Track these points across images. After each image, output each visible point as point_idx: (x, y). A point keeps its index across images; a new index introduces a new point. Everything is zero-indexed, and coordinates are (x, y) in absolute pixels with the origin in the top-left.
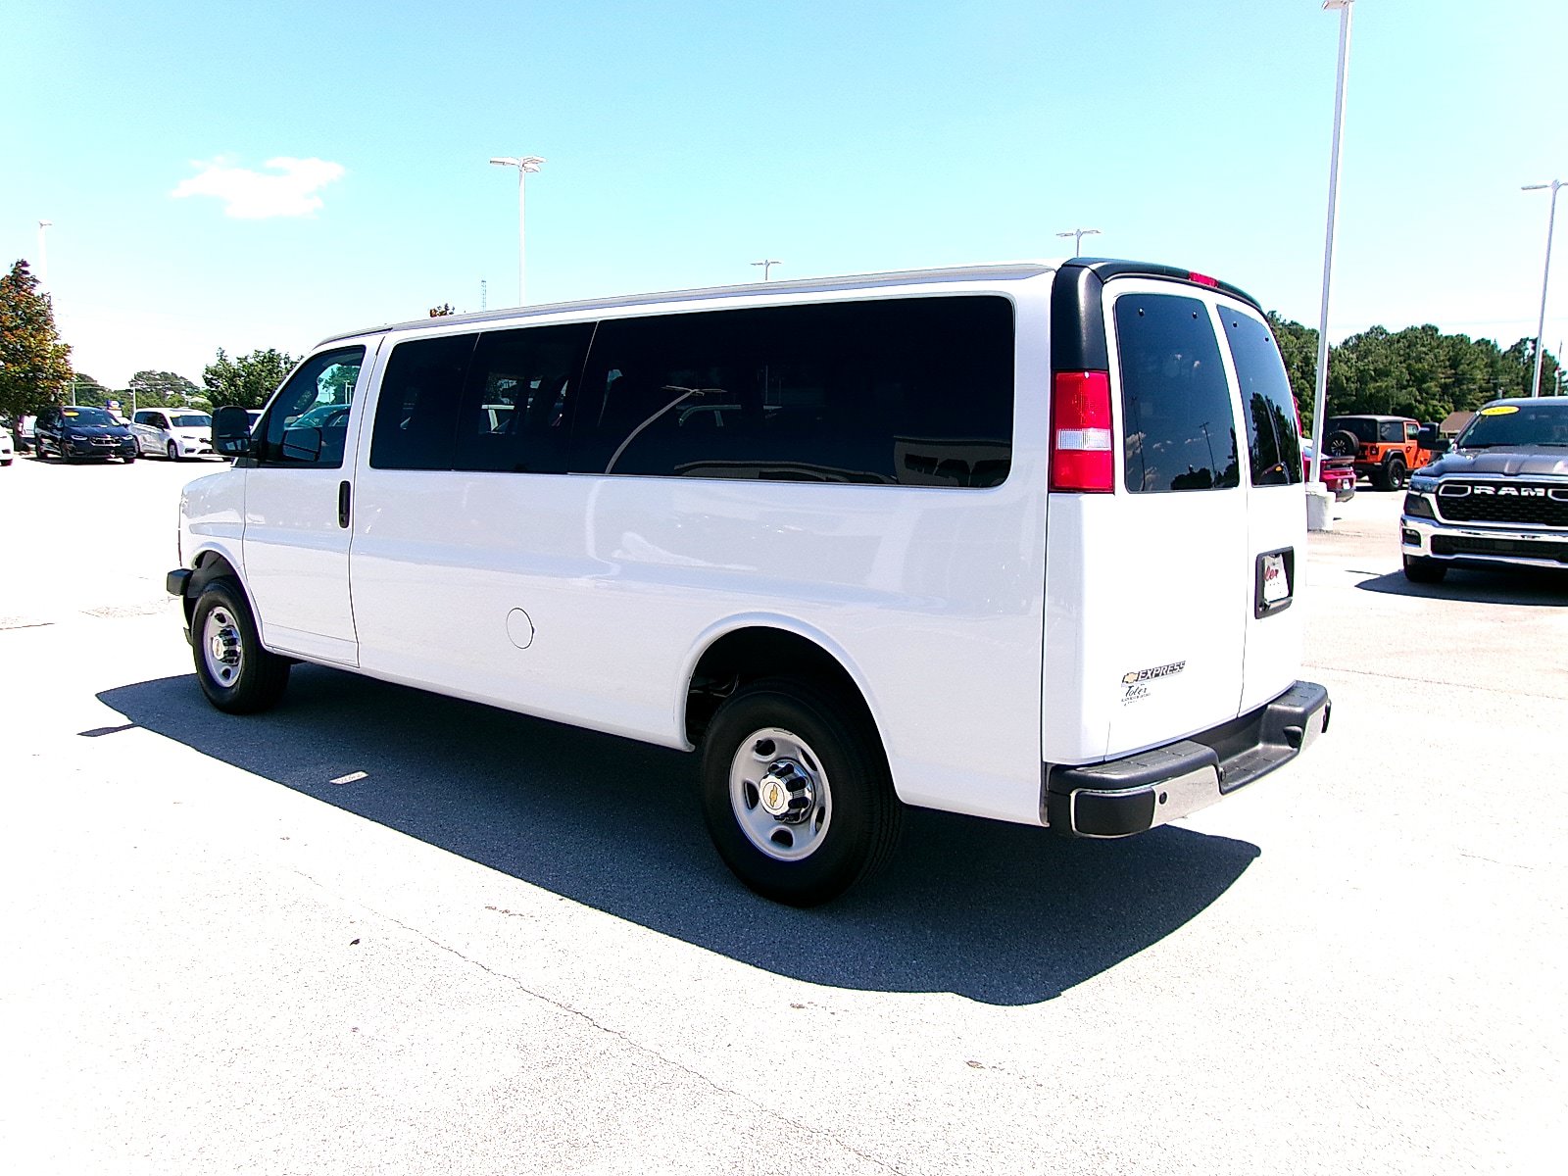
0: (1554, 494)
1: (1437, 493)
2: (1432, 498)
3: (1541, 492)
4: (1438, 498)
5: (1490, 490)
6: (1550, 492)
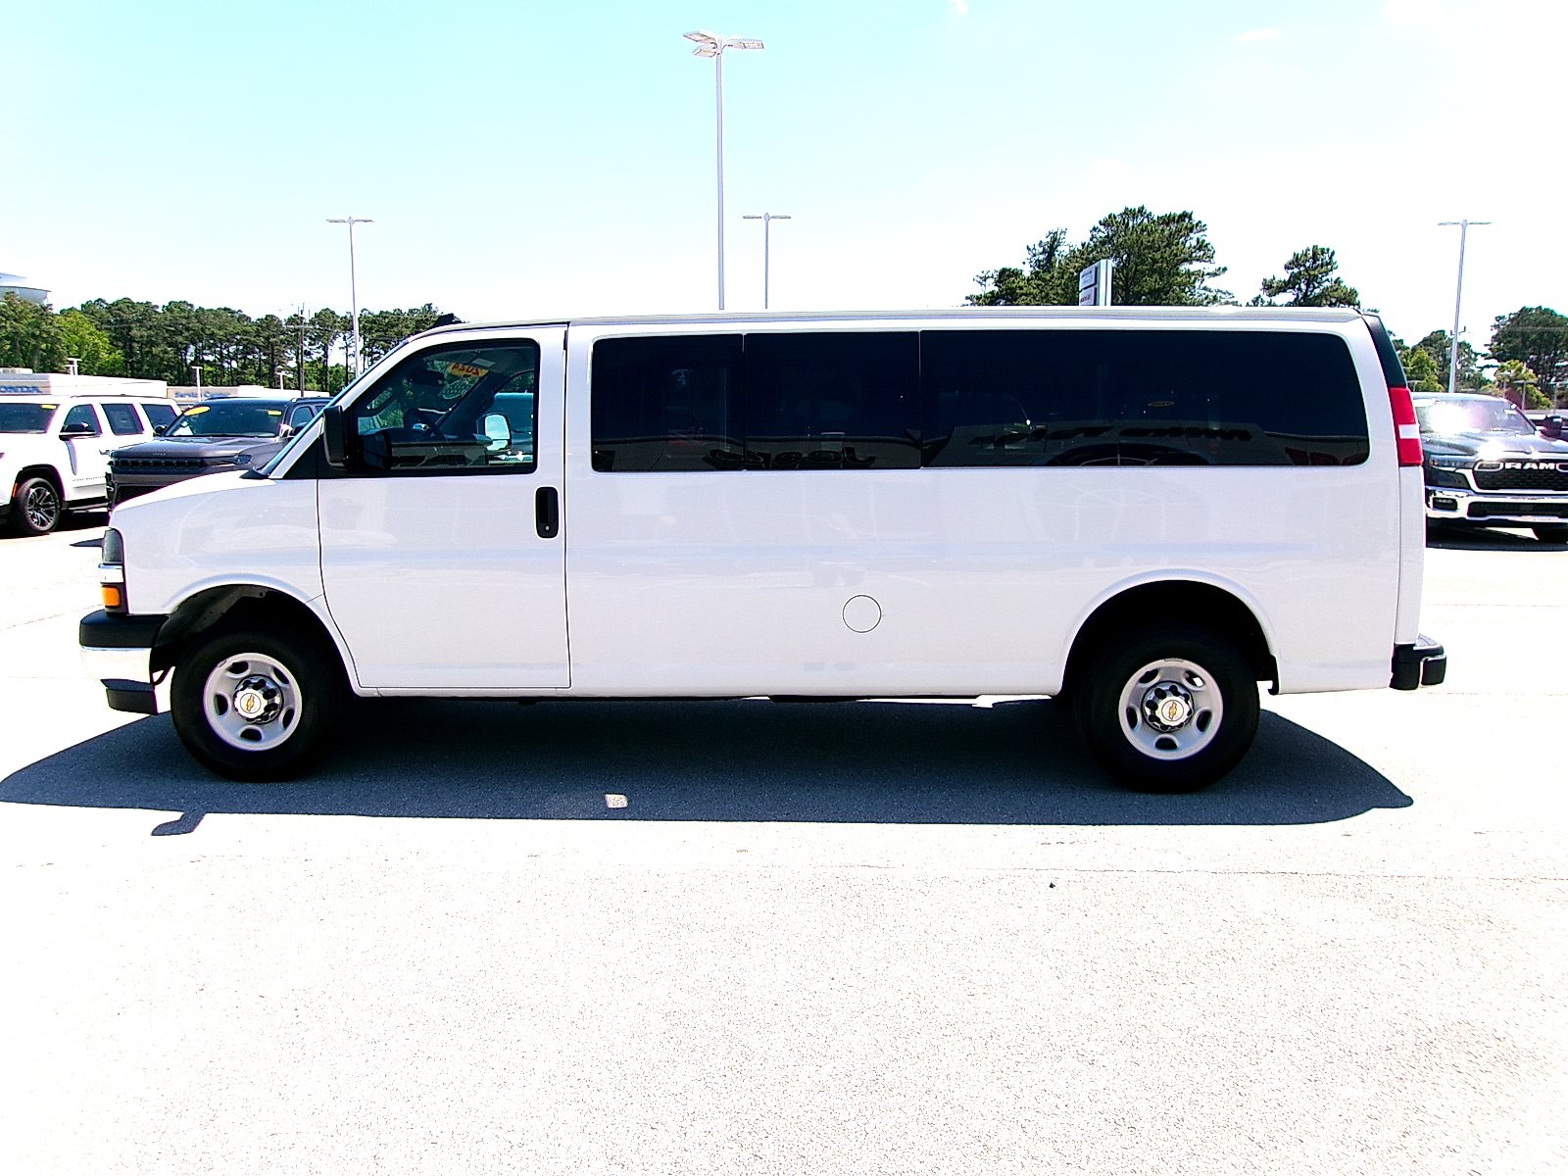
0: (1561, 467)
1: (1473, 469)
2: (1469, 474)
3: (1552, 466)
4: (1474, 472)
5: (1518, 466)
6: (1558, 465)
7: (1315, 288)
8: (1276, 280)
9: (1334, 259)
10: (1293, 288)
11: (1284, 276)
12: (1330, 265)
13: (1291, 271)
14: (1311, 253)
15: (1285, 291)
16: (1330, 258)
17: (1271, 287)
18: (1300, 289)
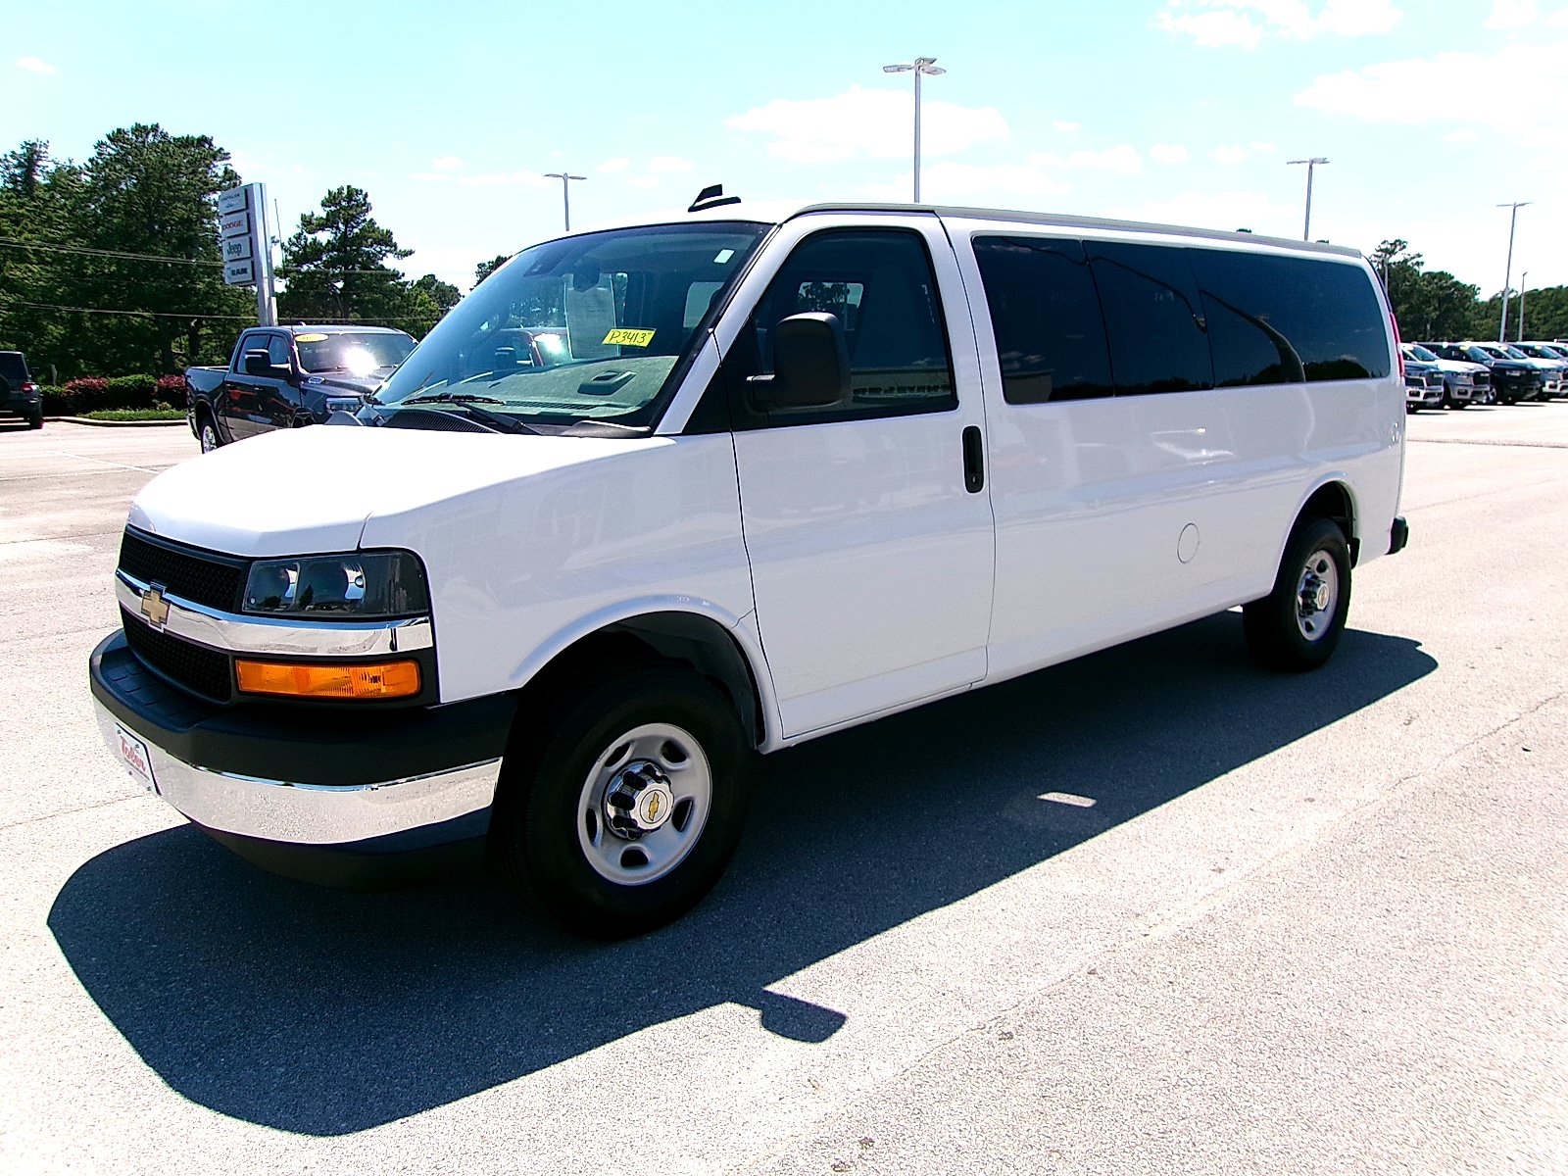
7: (353, 227)
8: (315, 217)
9: (368, 200)
10: (332, 227)
11: (321, 213)
12: (365, 206)
13: (328, 209)
14: (345, 191)
15: (323, 230)
16: (364, 199)
17: (310, 223)
18: (338, 228)
